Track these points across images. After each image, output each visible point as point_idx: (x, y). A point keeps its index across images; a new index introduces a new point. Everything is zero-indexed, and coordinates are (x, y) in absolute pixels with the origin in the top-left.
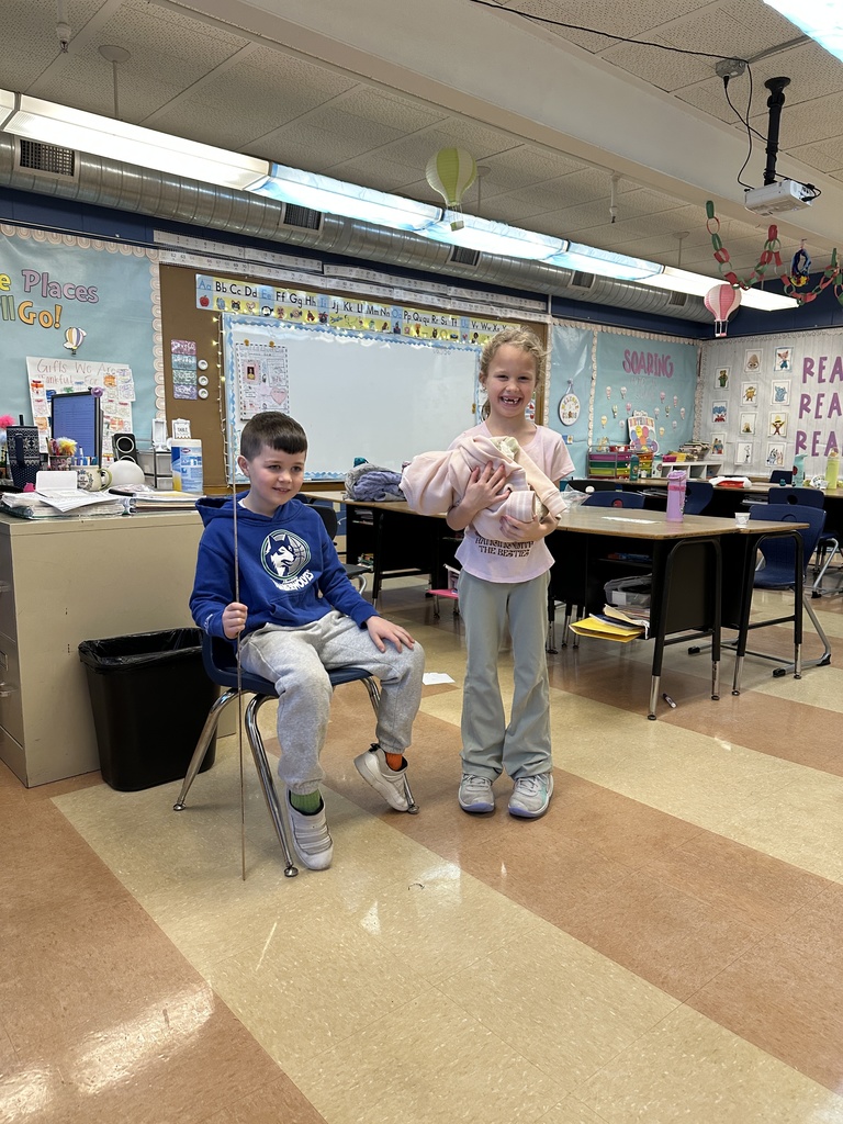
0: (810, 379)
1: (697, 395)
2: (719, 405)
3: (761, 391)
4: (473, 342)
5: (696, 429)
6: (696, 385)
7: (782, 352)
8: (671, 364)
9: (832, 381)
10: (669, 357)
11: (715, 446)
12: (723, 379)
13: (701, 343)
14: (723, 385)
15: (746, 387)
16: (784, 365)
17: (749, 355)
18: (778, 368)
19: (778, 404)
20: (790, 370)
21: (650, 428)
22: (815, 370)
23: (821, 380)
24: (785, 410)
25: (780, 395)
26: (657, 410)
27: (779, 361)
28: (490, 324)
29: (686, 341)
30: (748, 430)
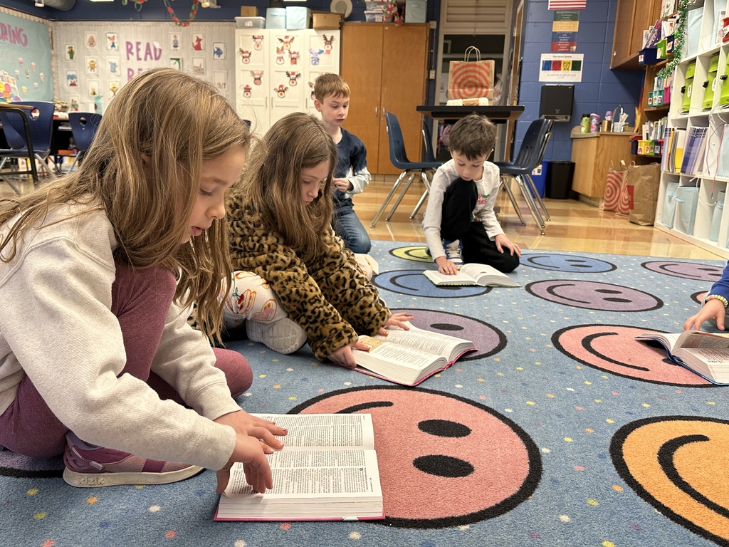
0: (133, 58)
1: (53, 64)
2: (71, 73)
3: (100, 64)
5: (56, 92)
6: (51, 57)
7: (111, 35)
8: (25, 36)
9: (146, 59)
10: (21, 30)
11: (73, 105)
12: (71, 53)
13: (51, 23)
14: (72, 58)
15: (89, 60)
16: (113, 46)
17: (88, 36)
18: (109, 47)
19: (113, 75)
20: (118, 50)
21: (12, 85)
22: (134, 50)
23: (139, 59)
24: (119, 79)
25: (114, 66)
26: (17, 71)
27: (110, 43)
29: (37, 19)
30: (94, 94)
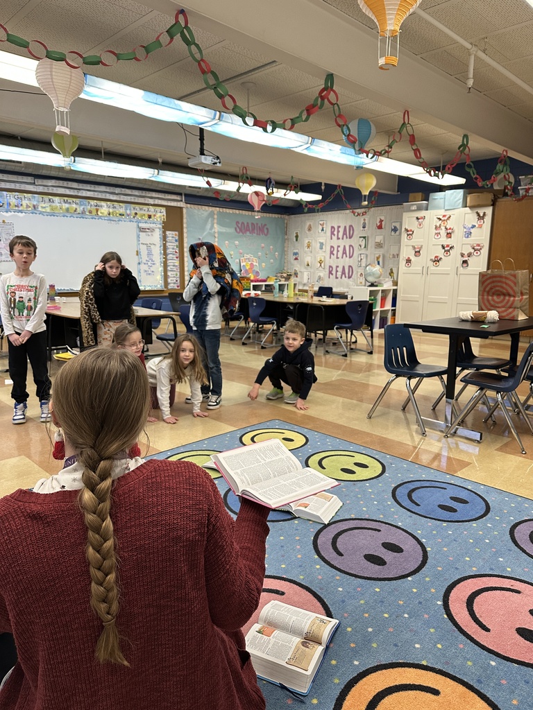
0: (335, 238)
1: (286, 245)
2: (295, 251)
3: (313, 244)
4: (134, 217)
5: (286, 265)
6: (284, 241)
7: (321, 222)
8: (267, 229)
9: (343, 239)
10: (265, 225)
11: (295, 274)
12: (297, 237)
13: (286, 217)
14: (297, 240)
15: (307, 241)
16: (323, 230)
17: (308, 224)
18: (320, 231)
19: (321, 251)
20: (325, 233)
21: (255, 264)
22: (336, 233)
23: (338, 238)
24: (324, 254)
25: (322, 244)
26: (260, 253)
27: (321, 228)
28: (145, 208)
29: (276, 216)
30: (308, 265)
